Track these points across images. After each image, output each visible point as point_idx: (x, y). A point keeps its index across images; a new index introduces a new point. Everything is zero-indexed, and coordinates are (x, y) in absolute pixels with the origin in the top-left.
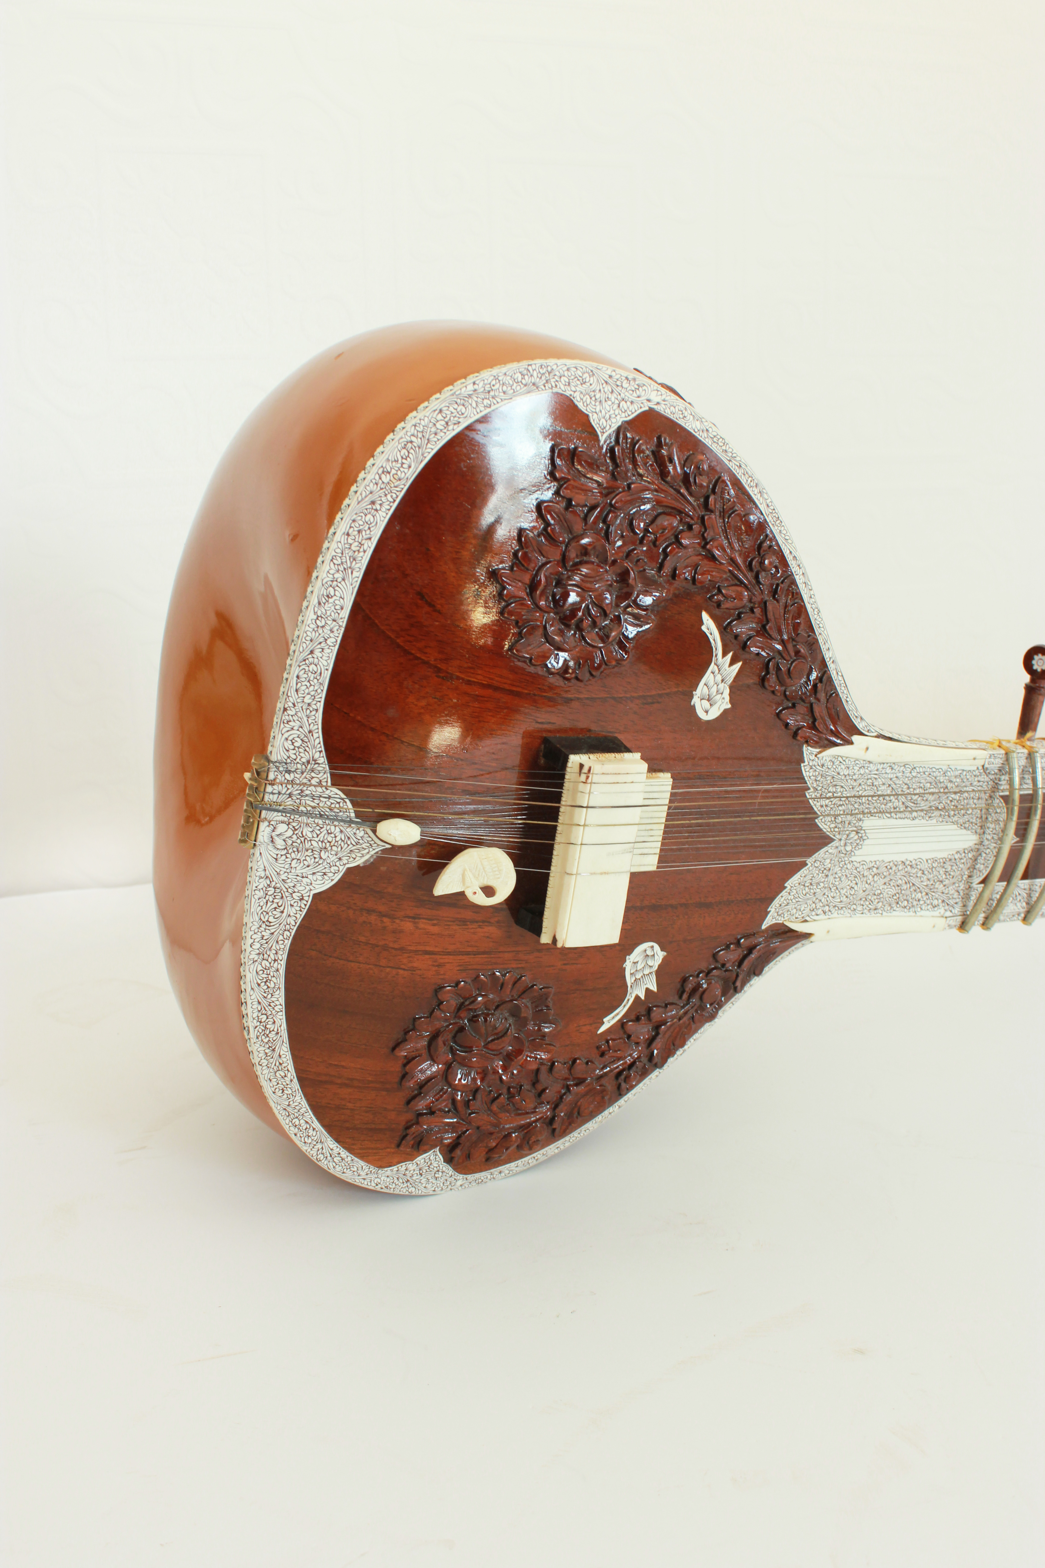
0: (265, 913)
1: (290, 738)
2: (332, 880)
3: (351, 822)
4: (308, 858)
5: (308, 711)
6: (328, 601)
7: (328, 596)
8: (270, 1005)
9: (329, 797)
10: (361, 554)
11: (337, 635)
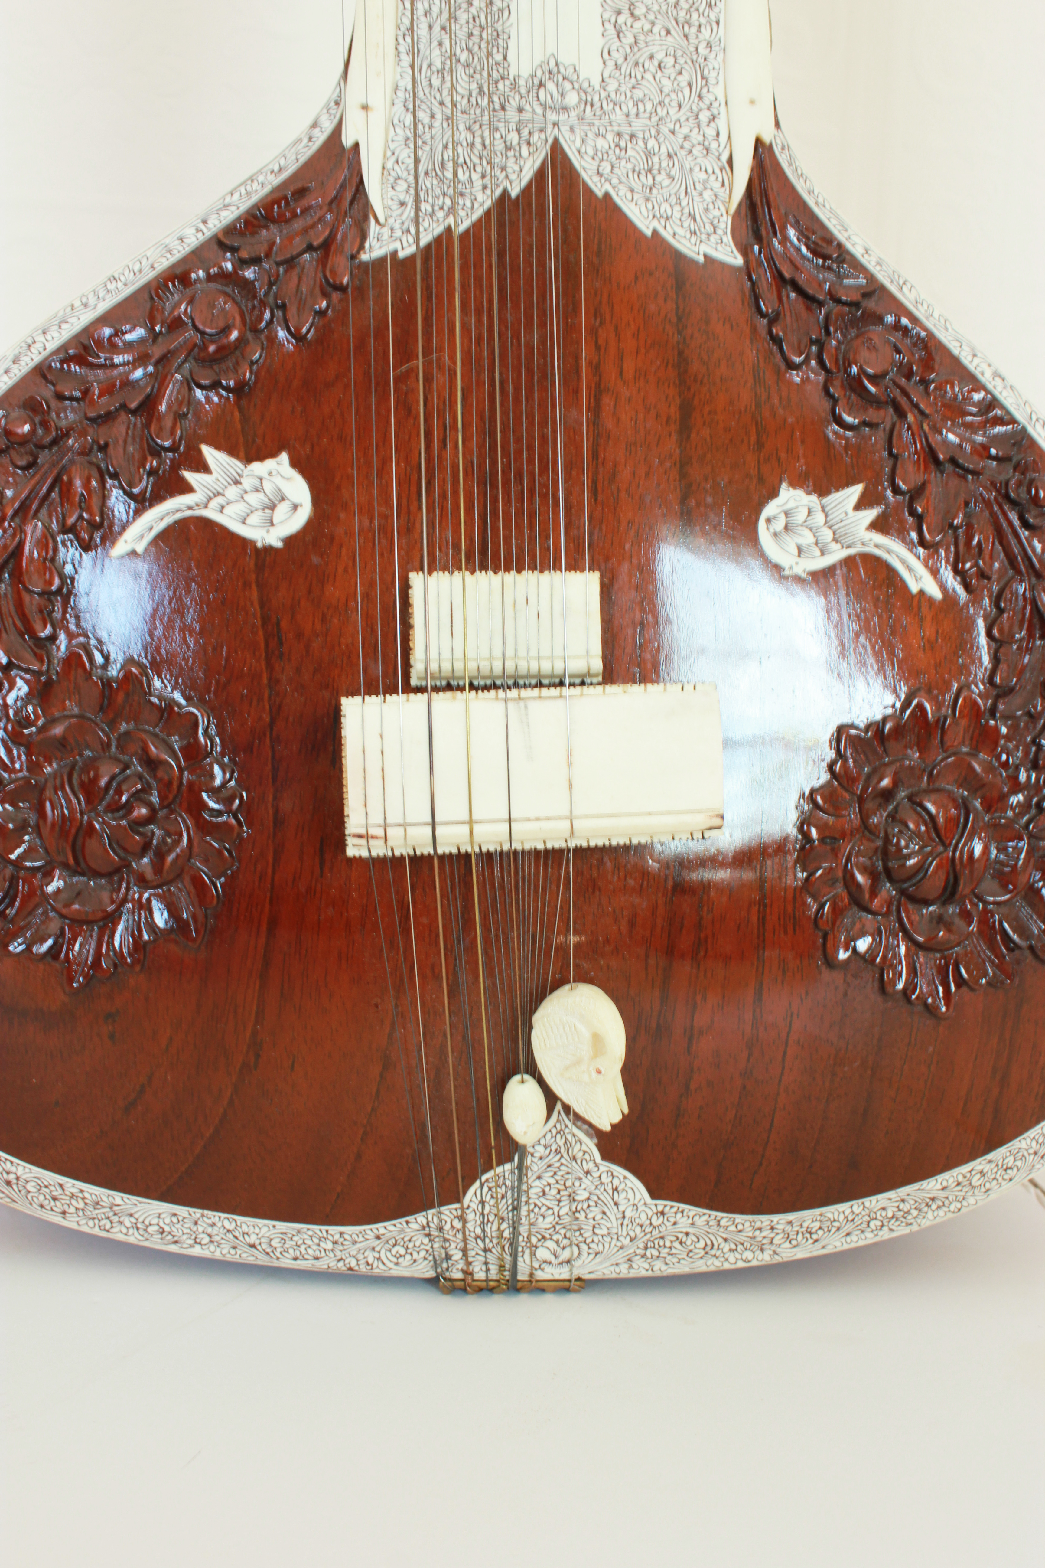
0: (691, 1254)
1: (395, 1260)
2: (625, 1178)
3: (520, 1167)
4: (590, 1216)
5: (345, 1243)
6: (170, 1233)
7: (162, 1233)
8: (853, 1220)
9: (482, 1203)
10: (87, 1195)
11: (217, 1219)
